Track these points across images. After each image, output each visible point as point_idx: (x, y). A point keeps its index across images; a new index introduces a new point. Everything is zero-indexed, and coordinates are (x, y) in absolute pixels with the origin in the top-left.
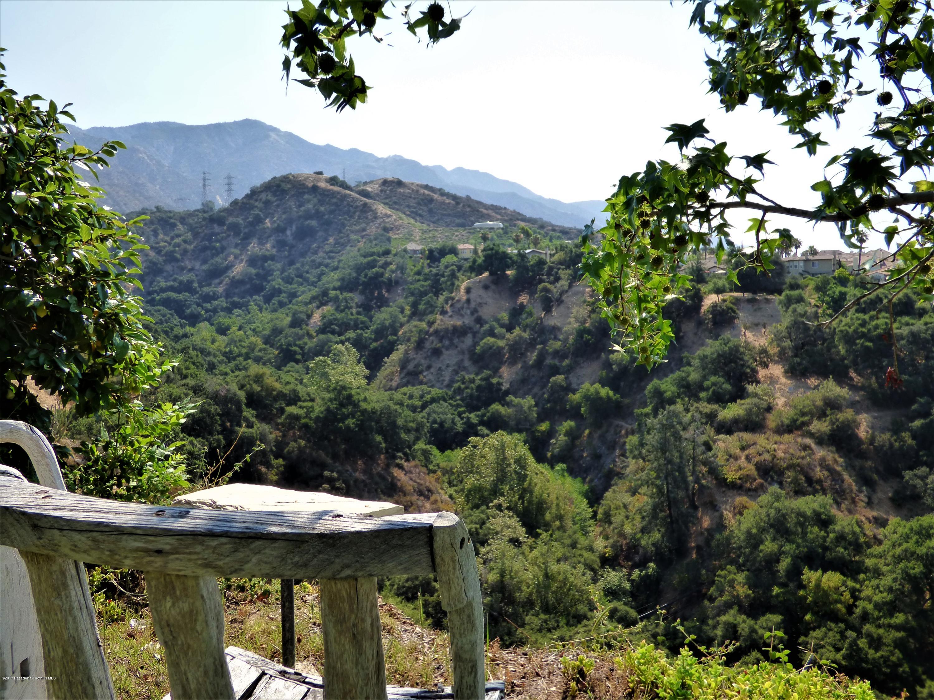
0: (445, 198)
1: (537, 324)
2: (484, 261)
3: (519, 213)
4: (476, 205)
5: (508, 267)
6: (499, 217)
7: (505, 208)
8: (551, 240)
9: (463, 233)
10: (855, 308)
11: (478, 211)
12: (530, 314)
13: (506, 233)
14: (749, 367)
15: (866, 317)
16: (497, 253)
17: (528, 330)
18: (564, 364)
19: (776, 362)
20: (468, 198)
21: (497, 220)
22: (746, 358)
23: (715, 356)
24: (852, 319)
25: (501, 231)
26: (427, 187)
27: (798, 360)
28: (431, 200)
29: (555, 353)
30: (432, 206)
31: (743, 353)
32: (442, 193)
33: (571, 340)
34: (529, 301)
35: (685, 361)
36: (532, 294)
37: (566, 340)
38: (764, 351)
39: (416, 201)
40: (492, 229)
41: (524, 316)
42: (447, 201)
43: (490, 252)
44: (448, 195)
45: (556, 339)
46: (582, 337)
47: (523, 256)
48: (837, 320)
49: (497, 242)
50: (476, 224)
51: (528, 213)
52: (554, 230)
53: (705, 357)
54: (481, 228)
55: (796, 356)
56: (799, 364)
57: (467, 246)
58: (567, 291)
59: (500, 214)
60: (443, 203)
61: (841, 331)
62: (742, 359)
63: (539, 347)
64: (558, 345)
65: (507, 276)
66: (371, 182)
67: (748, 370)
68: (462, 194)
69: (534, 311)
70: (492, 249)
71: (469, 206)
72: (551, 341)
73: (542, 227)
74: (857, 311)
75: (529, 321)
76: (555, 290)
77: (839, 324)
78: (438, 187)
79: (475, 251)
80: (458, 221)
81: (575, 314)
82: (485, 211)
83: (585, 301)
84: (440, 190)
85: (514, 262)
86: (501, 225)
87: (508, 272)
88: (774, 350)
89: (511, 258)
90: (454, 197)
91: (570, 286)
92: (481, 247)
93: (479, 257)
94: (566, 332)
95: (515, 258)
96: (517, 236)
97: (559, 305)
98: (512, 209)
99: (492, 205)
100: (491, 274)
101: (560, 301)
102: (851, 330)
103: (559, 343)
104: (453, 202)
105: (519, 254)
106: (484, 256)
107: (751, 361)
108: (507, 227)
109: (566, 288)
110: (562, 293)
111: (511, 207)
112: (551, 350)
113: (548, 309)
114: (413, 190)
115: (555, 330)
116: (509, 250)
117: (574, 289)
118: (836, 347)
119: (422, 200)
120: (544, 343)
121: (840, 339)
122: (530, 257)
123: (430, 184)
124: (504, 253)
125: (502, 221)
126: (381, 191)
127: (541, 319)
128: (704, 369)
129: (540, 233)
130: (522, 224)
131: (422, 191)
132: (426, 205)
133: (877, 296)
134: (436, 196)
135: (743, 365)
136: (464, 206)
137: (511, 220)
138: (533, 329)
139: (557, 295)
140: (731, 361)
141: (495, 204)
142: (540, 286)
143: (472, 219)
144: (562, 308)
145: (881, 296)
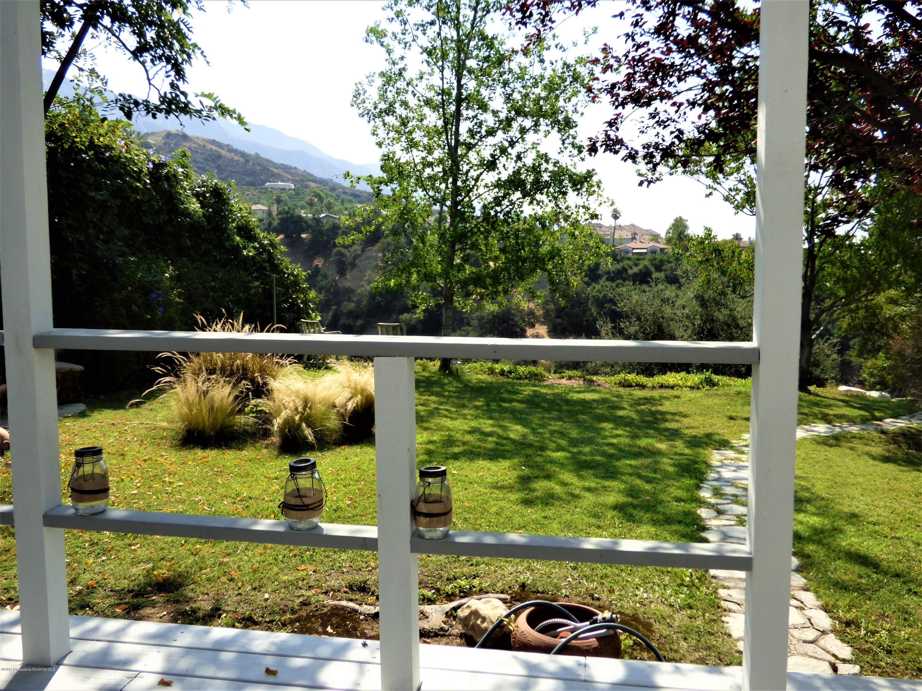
0: (233, 154)
1: (332, 286)
2: (279, 224)
3: (309, 174)
4: (266, 163)
5: (303, 231)
6: (290, 177)
7: (295, 168)
8: (342, 203)
9: (254, 193)
10: (606, 276)
11: (268, 170)
12: (325, 277)
13: (298, 194)
14: (518, 327)
15: (614, 285)
16: (292, 216)
17: (323, 292)
18: (358, 324)
19: (542, 323)
20: (257, 156)
21: (288, 180)
22: (516, 319)
23: (490, 317)
24: (602, 286)
25: (293, 192)
26: (214, 142)
27: (560, 320)
28: (219, 157)
29: (350, 314)
30: (220, 162)
31: (513, 315)
32: (231, 150)
33: (365, 303)
34: (324, 264)
35: (465, 321)
36: (326, 257)
37: (359, 302)
38: (531, 313)
39: (203, 156)
40: (283, 189)
41: (319, 278)
42: (236, 158)
43: (285, 216)
44: (236, 152)
45: (350, 300)
46: (374, 299)
47: (318, 221)
48: (591, 287)
49: (290, 205)
50: (268, 184)
51: (318, 173)
52: (345, 193)
53: (483, 318)
54: (272, 188)
55: (558, 317)
56: (560, 324)
57: (259, 207)
58: (360, 256)
59: (291, 174)
60: (232, 160)
61: (594, 296)
62: (513, 320)
63: (334, 307)
64: (352, 306)
65: (303, 239)
66: (153, 134)
67: (518, 330)
68: (251, 151)
69: (330, 273)
70: (287, 213)
71: (259, 164)
72: (345, 303)
73: (333, 189)
74: (607, 279)
75: (324, 283)
76: (349, 254)
77: (592, 290)
78: (226, 143)
79: (270, 213)
80: (247, 179)
81: (367, 278)
82: (276, 171)
83: (377, 266)
84: (228, 146)
85: (309, 226)
86: (293, 186)
87: (304, 236)
88: (539, 312)
89: (306, 222)
90: (243, 155)
91: (363, 251)
92: (275, 209)
93: (274, 219)
94: (359, 294)
95: (310, 222)
96: (311, 200)
97: (352, 268)
98: (302, 169)
99: (282, 165)
100: (286, 237)
101: (353, 265)
102: (601, 296)
103: (353, 304)
104: (242, 159)
105: (314, 219)
106: (280, 219)
107: (521, 321)
108: (298, 189)
109: (359, 252)
110: (356, 257)
111: (301, 167)
112: (345, 311)
113: (342, 272)
114: (199, 145)
115: (349, 292)
116: (303, 214)
117: (367, 253)
118: (590, 310)
119: (210, 155)
120: (338, 304)
121: (592, 304)
122: (325, 221)
123: (217, 139)
124: (300, 217)
125: (293, 181)
126: (165, 144)
127: (336, 281)
128: (481, 329)
129: (331, 196)
130: (313, 185)
131: (209, 146)
132: (213, 161)
133: (623, 267)
134: (223, 152)
135: (514, 325)
136: (253, 164)
137: (302, 180)
138: (328, 291)
139: (350, 260)
140: (504, 322)
141: (285, 163)
142: (335, 250)
143: (263, 178)
144: (355, 272)
145: (626, 267)
